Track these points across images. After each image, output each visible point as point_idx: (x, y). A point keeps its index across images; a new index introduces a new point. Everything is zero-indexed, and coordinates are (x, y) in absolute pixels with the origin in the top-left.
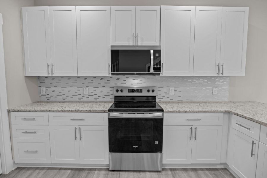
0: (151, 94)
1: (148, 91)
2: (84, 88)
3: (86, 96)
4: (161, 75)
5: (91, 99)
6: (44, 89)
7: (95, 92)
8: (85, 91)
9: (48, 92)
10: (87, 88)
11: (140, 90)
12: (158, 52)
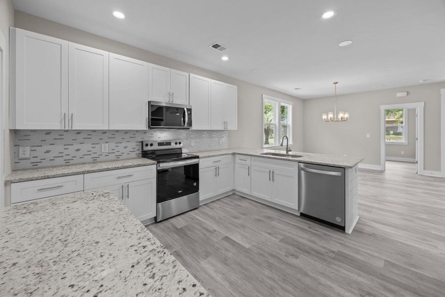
0: (178, 146)
1: (176, 143)
2: (103, 145)
3: (104, 155)
4: (191, 129)
5: (112, 157)
6: (28, 149)
7: (117, 149)
8: (103, 148)
9: (35, 154)
10: (107, 144)
11: (169, 144)
12: (190, 110)
